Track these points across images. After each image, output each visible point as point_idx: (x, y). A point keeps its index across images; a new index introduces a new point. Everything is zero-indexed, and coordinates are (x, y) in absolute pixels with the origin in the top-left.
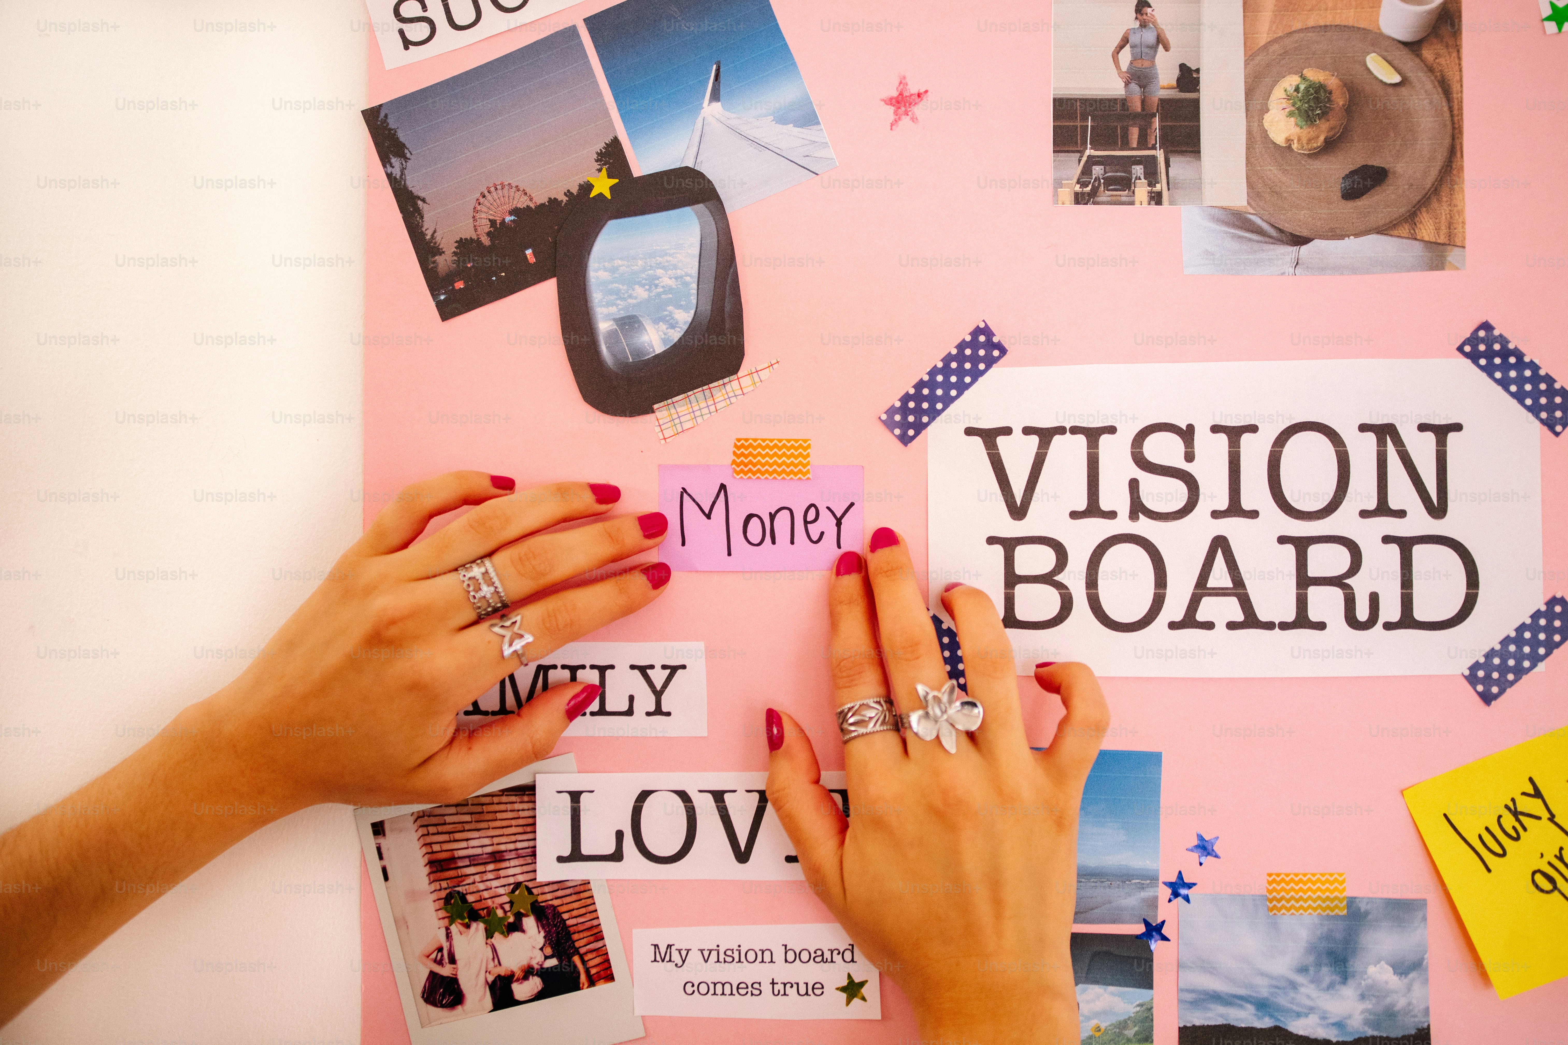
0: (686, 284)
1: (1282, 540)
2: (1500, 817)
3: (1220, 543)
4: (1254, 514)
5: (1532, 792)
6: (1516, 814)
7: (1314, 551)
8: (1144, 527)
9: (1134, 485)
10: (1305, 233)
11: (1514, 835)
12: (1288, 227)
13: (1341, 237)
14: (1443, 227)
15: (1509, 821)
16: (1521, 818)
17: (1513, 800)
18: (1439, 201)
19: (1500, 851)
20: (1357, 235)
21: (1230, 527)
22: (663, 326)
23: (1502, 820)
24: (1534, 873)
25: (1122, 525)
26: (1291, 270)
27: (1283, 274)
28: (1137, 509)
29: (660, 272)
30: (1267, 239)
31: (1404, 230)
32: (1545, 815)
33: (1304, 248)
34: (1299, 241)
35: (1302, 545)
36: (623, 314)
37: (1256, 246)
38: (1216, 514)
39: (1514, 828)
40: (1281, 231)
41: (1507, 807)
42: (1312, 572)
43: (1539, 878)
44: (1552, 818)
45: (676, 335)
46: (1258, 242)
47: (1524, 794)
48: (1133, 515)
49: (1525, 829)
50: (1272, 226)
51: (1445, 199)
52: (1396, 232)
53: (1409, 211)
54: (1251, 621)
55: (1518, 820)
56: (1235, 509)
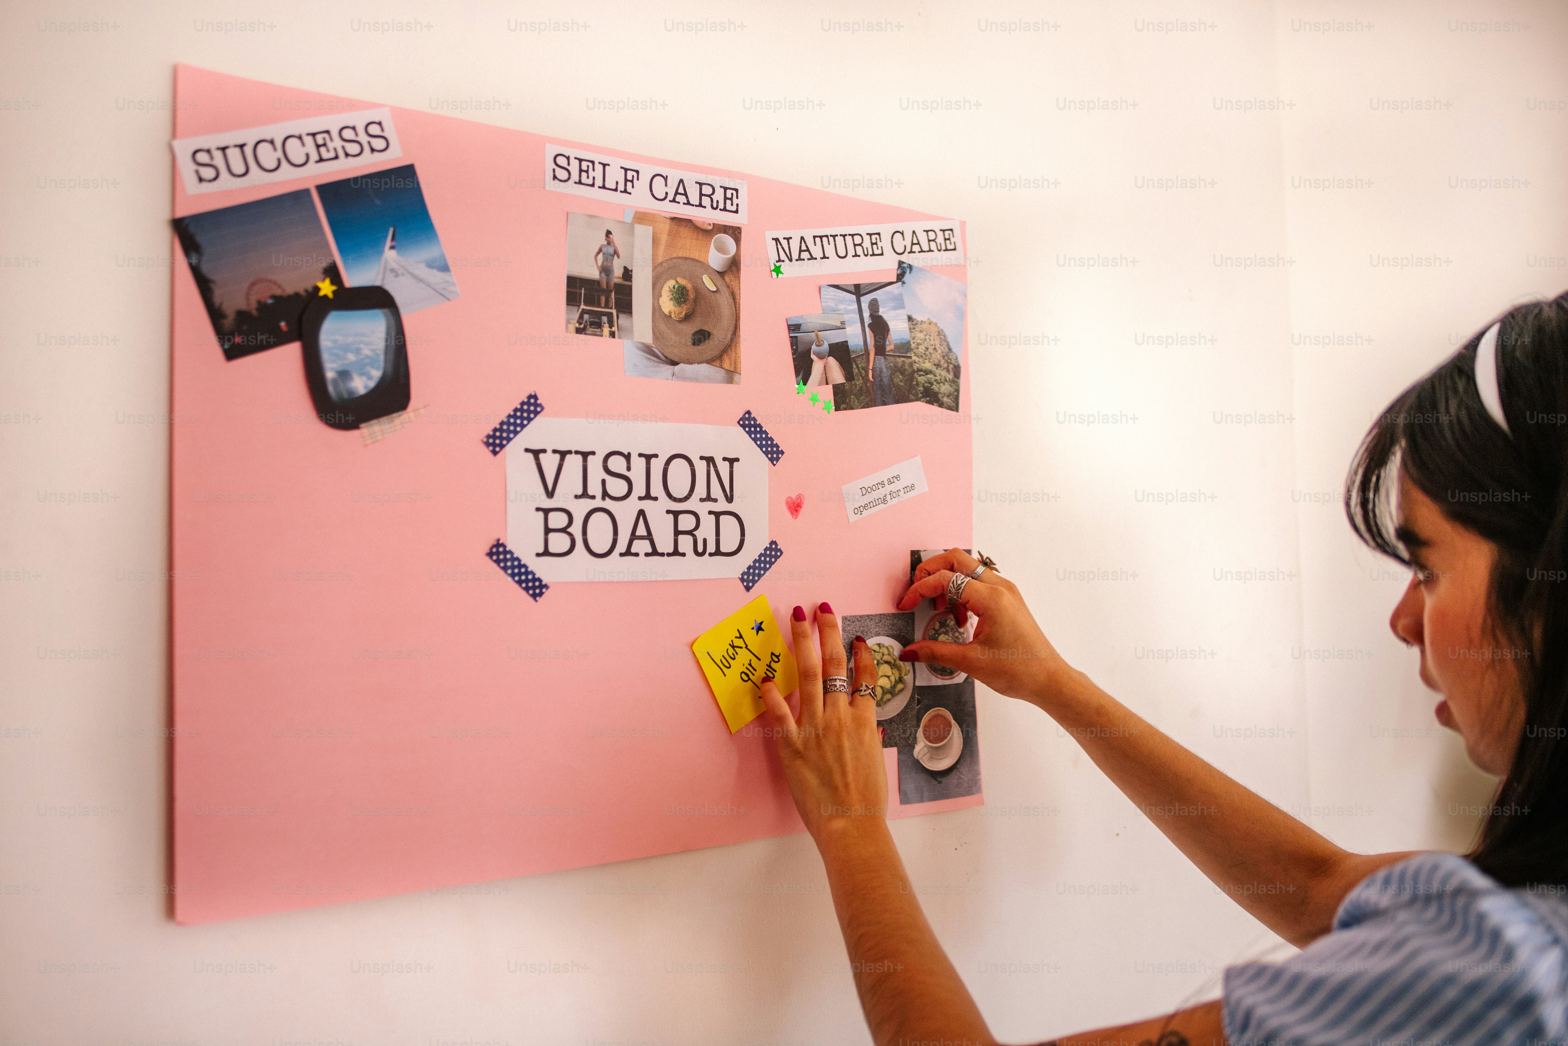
0: (377, 355)
1: (668, 512)
2: (728, 649)
3: (641, 513)
4: (656, 499)
5: (739, 636)
6: (733, 647)
7: (681, 517)
8: (608, 504)
9: (604, 482)
10: (676, 360)
11: (733, 657)
12: (670, 356)
13: (692, 363)
14: (733, 364)
15: (731, 651)
16: (735, 649)
17: (732, 641)
18: (731, 350)
19: (728, 665)
20: (698, 363)
21: (646, 505)
22: (364, 378)
23: (728, 651)
24: (741, 673)
25: (598, 503)
26: (671, 378)
27: (667, 379)
28: (605, 494)
29: (362, 346)
30: (661, 361)
31: (717, 363)
32: (744, 646)
33: (676, 367)
34: (674, 363)
35: (676, 514)
36: (340, 369)
37: (656, 364)
38: (640, 498)
39: (733, 654)
40: (666, 357)
41: (730, 644)
42: (680, 528)
43: (743, 675)
44: (746, 647)
45: (372, 384)
46: (657, 362)
47: (736, 637)
48: (603, 498)
49: (737, 654)
50: (663, 355)
51: (733, 350)
52: (714, 364)
53: (719, 354)
54: (655, 552)
55: (734, 650)
56: (648, 496)
